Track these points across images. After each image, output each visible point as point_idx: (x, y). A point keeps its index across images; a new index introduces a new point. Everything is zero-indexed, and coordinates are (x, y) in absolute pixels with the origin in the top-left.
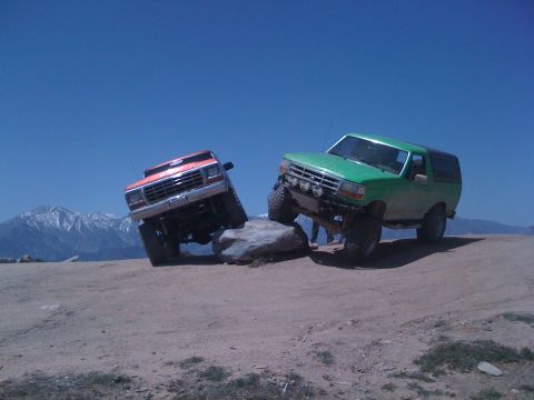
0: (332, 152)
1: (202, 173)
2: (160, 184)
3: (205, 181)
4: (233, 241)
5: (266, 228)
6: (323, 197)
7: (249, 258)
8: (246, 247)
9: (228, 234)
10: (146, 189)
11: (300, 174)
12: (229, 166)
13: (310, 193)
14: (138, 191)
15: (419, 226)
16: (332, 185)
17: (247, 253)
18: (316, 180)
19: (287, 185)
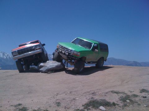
0: (72, 42)
1: (35, 47)
2: (22, 49)
3: (35, 49)
4: (43, 66)
5: (53, 63)
6: (68, 55)
8: (46, 68)
9: (42, 64)
10: (18, 51)
11: (62, 48)
12: (44, 45)
13: (64, 54)
14: (16, 51)
15: (96, 63)
16: (71, 52)
17: (47, 70)
18: (67, 50)
19: (58, 51)
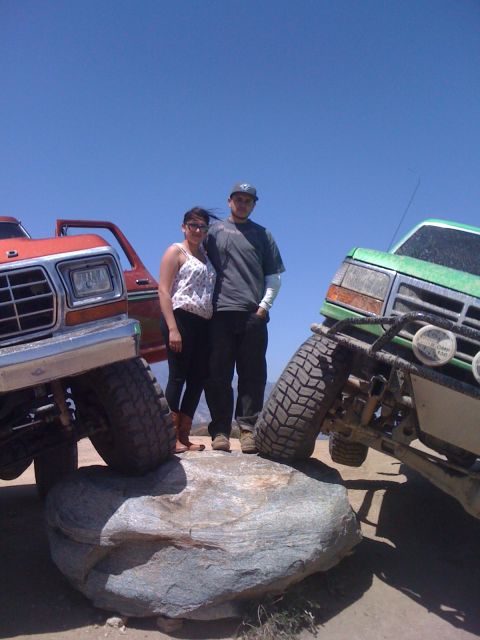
1: (54, 279)
3: (60, 313)
4: (157, 543)
7: (229, 613)
9: (136, 514)
17: (226, 598)
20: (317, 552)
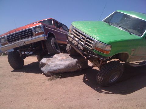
3: (34, 34)
4: (45, 64)
10: (7, 37)
11: (76, 34)
13: (77, 47)
16: (90, 43)
20: (63, 68)
